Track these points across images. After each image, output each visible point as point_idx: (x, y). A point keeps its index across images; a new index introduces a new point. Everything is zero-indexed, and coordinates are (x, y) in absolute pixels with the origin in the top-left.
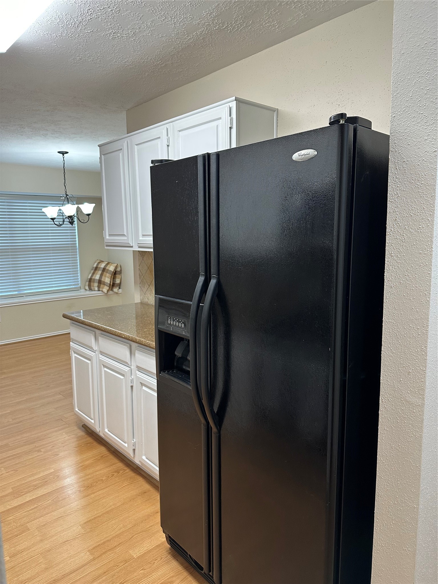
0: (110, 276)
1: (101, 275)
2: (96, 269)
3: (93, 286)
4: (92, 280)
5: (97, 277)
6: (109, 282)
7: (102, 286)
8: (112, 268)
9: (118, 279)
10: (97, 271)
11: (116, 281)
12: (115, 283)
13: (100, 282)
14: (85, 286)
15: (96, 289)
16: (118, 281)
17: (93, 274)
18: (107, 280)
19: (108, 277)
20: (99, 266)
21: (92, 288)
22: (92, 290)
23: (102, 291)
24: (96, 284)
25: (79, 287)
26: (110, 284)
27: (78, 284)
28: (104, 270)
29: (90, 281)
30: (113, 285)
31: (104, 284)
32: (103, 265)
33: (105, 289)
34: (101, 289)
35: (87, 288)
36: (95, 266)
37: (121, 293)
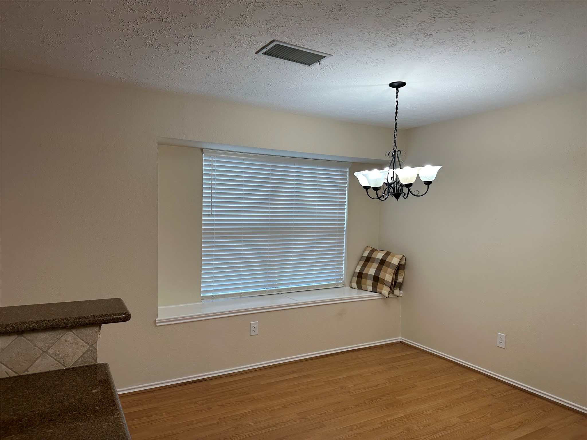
0: (392, 273)
1: (379, 270)
2: (368, 259)
3: (366, 285)
4: (363, 274)
5: (371, 271)
6: (391, 281)
7: (379, 285)
8: (395, 261)
9: (401, 277)
10: (369, 263)
11: (397, 280)
12: (397, 282)
13: (376, 279)
14: (351, 282)
15: (370, 288)
16: (400, 280)
17: (364, 266)
18: (388, 276)
19: (390, 274)
20: (373, 256)
21: (363, 286)
22: (362, 289)
23: (381, 293)
24: (370, 282)
25: (342, 283)
26: (392, 284)
27: (341, 279)
28: (383, 262)
29: (360, 276)
30: (395, 285)
31: (383, 282)
32: (380, 256)
33: (386, 291)
34: (378, 290)
35: (355, 285)
36: (366, 254)
37: (401, 296)
